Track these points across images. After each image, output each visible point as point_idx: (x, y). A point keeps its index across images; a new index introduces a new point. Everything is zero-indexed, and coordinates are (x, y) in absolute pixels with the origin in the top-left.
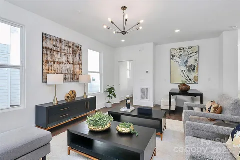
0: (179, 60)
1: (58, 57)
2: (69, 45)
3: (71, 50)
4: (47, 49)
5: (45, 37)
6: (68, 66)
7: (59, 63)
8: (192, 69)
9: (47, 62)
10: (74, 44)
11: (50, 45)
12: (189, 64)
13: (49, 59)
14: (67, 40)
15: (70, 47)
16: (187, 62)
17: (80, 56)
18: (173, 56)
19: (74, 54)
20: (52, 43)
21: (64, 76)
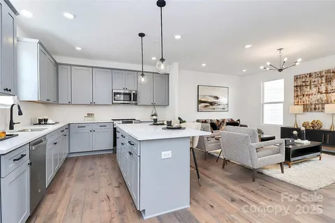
2: (320, 75)
3: (324, 78)
4: (297, 86)
5: (296, 78)
6: (319, 96)
7: (308, 95)
9: (297, 96)
10: (328, 71)
14: (319, 71)
19: (328, 81)
20: (301, 80)
21: (313, 106)
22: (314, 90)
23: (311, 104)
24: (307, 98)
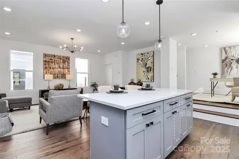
0: (141, 63)
1: (52, 65)
2: (60, 58)
3: (62, 60)
4: (46, 61)
5: (45, 55)
6: (60, 69)
7: (53, 68)
8: (149, 69)
9: (46, 68)
10: (64, 57)
11: (47, 59)
12: (147, 66)
13: (47, 66)
14: (59, 55)
15: (61, 59)
16: (146, 64)
17: (69, 63)
18: (138, 59)
19: (64, 62)
20: (49, 57)
21: (56, 75)
22: (57, 66)
23: (55, 74)
24: (52, 70)
